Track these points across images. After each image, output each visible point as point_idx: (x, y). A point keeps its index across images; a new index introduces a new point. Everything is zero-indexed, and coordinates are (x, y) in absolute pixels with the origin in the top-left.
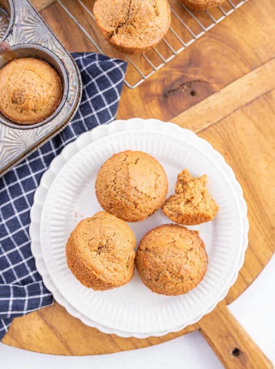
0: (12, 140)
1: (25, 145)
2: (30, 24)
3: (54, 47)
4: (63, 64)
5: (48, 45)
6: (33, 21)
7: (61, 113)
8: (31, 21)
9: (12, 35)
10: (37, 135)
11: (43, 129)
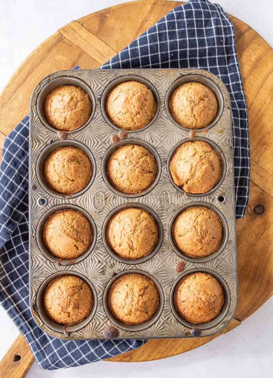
0: (95, 81)
1: (89, 73)
2: (38, 139)
3: (34, 116)
4: (36, 102)
5: (37, 119)
6: (35, 139)
7: (58, 76)
8: (36, 140)
9: (52, 140)
10: (79, 74)
11: (74, 75)
